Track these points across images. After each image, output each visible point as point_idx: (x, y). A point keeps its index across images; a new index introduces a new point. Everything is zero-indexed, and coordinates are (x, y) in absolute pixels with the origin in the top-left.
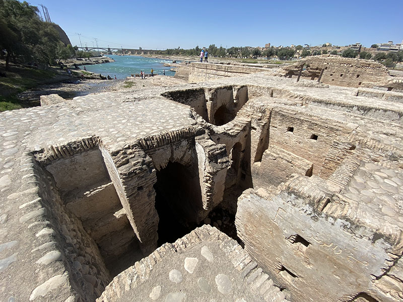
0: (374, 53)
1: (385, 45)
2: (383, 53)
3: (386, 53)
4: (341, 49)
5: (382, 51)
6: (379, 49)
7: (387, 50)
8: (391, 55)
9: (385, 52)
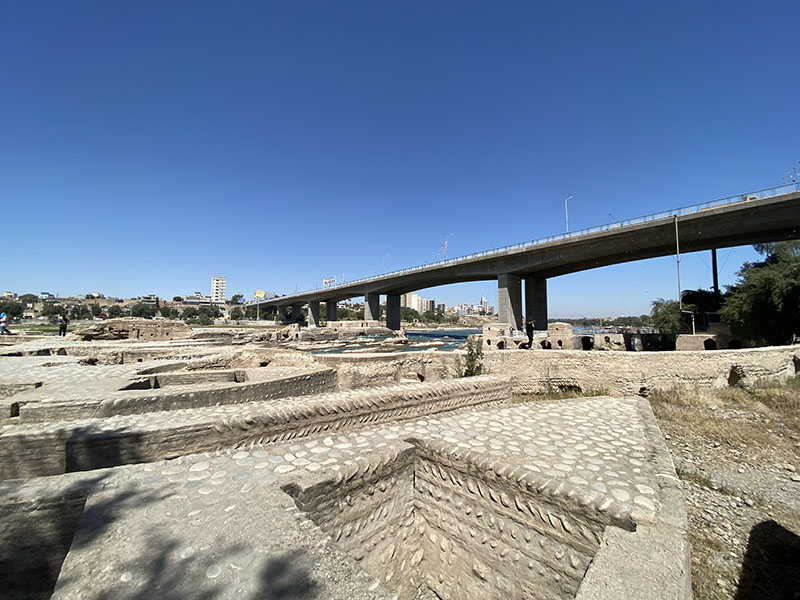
0: (180, 308)
1: (191, 298)
2: (193, 308)
3: (197, 307)
4: (125, 304)
5: (191, 306)
6: (185, 303)
7: (197, 303)
8: (203, 310)
9: (195, 306)
